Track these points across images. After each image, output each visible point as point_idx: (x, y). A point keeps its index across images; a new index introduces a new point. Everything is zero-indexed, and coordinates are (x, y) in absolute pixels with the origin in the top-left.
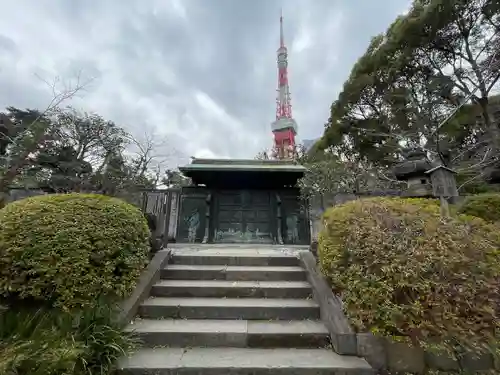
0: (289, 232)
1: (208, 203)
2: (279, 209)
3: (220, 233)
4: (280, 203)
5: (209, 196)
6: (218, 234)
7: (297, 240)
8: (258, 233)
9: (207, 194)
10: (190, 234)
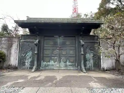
0: (87, 63)
1: (36, 45)
2: (82, 49)
3: (45, 63)
4: (83, 46)
5: (37, 40)
6: (43, 64)
7: (93, 68)
8: (68, 63)
9: (36, 40)
10: (26, 64)
